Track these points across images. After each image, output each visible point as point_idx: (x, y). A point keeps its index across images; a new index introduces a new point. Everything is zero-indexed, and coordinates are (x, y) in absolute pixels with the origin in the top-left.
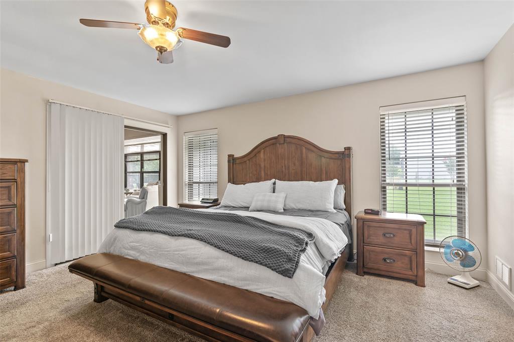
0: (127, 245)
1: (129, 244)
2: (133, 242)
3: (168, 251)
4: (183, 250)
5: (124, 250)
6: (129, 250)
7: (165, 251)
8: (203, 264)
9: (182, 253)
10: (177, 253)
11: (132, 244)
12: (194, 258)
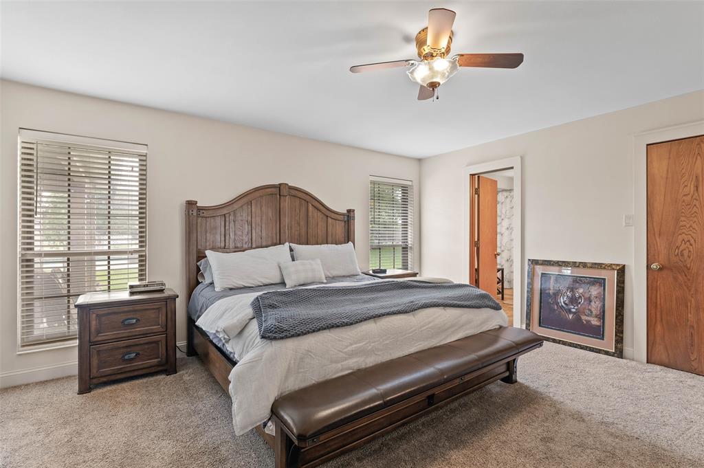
0: (341, 355)
1: (345, 350)
2: (351, 344)
3: (412, 332)
4: (430, 323)
5: (334, 365)
6: (346, 359)
7: (408, 334)
8: (452, 326)
9: (430, 325)
10: (424, 328)
11: (349, 348)
12: (445, 325)
